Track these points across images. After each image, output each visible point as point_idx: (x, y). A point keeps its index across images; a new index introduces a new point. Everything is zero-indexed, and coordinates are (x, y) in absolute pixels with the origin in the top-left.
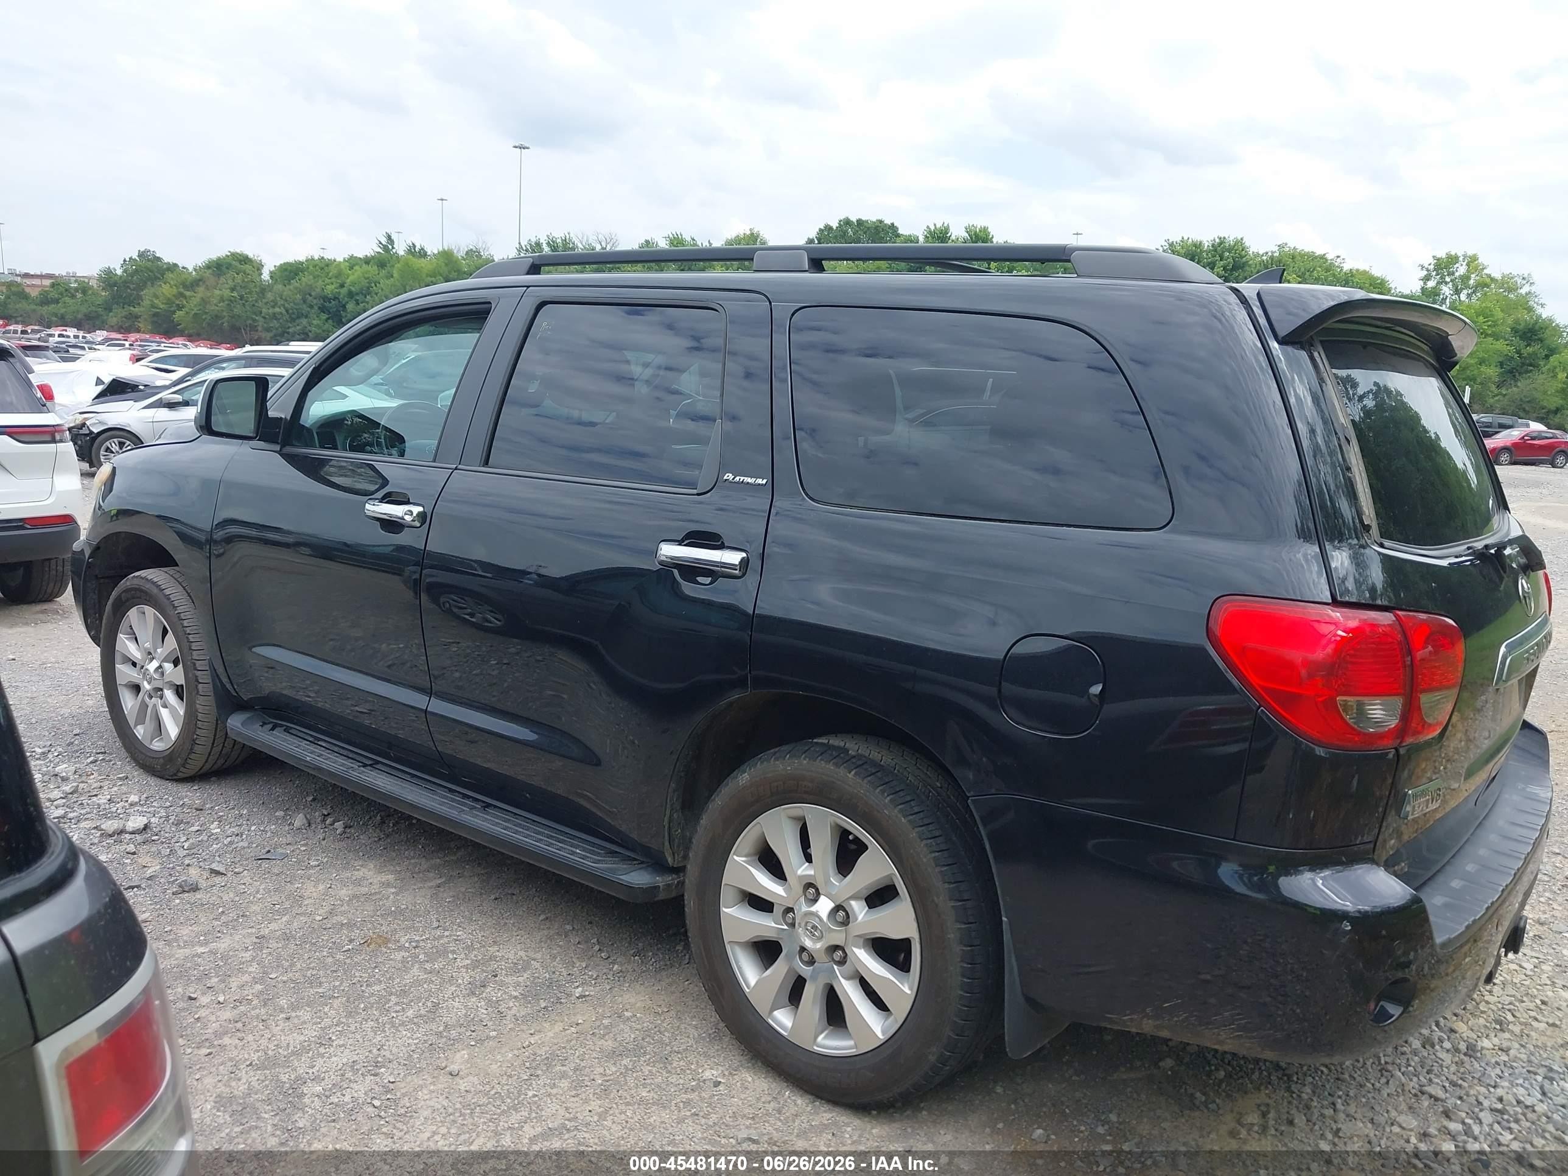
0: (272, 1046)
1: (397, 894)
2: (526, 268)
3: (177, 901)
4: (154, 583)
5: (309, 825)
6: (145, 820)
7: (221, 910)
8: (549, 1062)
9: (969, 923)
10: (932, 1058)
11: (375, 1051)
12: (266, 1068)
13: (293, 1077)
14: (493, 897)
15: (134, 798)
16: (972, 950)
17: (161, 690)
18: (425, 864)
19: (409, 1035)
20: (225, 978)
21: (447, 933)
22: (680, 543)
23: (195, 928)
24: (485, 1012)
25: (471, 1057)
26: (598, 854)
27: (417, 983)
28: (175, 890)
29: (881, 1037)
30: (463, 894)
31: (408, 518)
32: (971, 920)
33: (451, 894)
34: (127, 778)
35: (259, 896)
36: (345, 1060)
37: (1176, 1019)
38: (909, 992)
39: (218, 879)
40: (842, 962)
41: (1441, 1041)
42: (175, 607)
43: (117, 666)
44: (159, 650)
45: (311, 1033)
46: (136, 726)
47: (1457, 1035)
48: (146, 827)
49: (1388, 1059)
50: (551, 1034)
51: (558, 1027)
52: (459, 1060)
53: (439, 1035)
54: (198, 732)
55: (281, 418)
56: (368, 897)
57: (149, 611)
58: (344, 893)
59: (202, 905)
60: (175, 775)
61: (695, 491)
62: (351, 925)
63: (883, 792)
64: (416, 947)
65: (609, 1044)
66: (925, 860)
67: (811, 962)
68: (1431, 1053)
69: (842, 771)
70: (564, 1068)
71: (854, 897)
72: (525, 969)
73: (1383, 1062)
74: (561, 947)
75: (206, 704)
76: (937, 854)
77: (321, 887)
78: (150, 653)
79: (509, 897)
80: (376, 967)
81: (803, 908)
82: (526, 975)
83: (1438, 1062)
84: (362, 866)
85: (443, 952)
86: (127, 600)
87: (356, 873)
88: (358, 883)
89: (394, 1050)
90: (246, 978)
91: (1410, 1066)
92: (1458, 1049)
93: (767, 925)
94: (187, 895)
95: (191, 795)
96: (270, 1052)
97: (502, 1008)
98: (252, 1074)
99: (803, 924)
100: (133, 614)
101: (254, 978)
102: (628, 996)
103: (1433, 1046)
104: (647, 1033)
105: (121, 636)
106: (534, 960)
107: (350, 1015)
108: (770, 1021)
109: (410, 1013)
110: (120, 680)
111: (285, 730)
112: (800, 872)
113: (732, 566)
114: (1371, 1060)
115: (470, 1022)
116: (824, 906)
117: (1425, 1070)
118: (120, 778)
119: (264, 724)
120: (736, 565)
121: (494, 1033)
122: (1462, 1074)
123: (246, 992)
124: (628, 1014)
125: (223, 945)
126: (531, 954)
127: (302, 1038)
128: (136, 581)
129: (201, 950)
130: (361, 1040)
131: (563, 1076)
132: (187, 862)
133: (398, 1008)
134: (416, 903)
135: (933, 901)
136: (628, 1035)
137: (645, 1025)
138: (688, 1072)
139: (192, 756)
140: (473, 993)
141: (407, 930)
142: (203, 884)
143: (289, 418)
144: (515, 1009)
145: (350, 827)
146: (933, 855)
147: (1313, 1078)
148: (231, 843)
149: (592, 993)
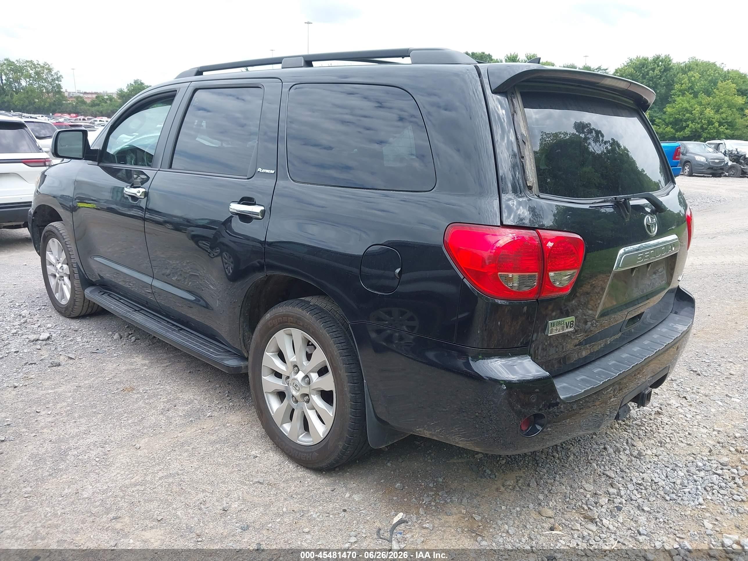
0: (63, 434)
1: (147, 369)
2: (195, 72)
3: (49, 370)
4: (56, 228)
5: (121, 338)
6: (48, 335)
7: (66, 374)
8: (182, 445)
9: (354, 383)
10: (340, 447)
11: (107, 437)
12: (57, 443)
13: (67, 447)
14: (189, 371)
15: (49, 325)
16: (355, 396)
17: (63, 277)
18: (165, 356)
19: (125, 431)
20: (55, 404)
21: (162, 387)
22: (239, 203)
23: (52, 382)
24: (164, 422)
25: (149, 441)
26: (220, 352)
27: (140, 408)
28: (49, 365)
29: (322, 437)
30: (177, 370)
31: (139, 194)
32: (355, 381)
33: (171, 370)
34: (51, 316)
35: (86, 369)
36: (92, 441)
37: (437, 431)
38: (332, 416)
39: (71, 362)
40: (308, 401)
41: (625, 450)
42: (64, 239)
43: (47, 266)
44: (61, 259)
45: (83, 428)
46: (56, 293)
47: (636, 448)
48: (49, 338)
49: (592, 458)
50: (189, 432)
51: (193, 430)
52: (142, 442)
53: (139, 431)
54: (76, 296)
55: (98, 150)
56: (133, 370)
57: (55, 240)
58: (123, 368)
59: (59, 372)
60: (70, 315)
61: (246, 177)
62: (120, 382)
63: (320, 321)
64: (145, 392)
65: (214, 438)
66: (336, 354)
67: (297, 402)
68: (617, 455)
69: (304, 312)
70: (189, 448)
71: (312, 371)
72: (190, 404)
73: (589, 459)
74: (211, 394)
75: (77, 282)
76: (341, 351)
77: (115, 365)
78: (58, 260)
79: (197, 372)
80: (123, 401)
81: (293, 376)
82: (189, 406)
83: (618, 460)
84: (136, 356)
85: (155, 395)
86: (48, 236)
87: (133, 359)
88: (132, 364)
89: (116, 437)
90: (65, 404)
91: (603, 461)
92: (632, 454)
93: (279, 384)
94: (54, 367)
95: (75, 324)
96: (61, 436)
97: (172, 420)
98: (50, 445)
99: (292, 384)
100: (50, 242)
101: (68, 404)
102: (232, 417)
103: (619, 452)
104: (234, 433)
105: (47, 253)
106: (196, 400)
107: (103, 421)
108: (281, 429)
109: (130, 421)
110: (49, 273)
111: (108, 295)
112: (291, 360)
113: (257, 214)
114: (584, 458)
115: (155, 426)
116: (300, 375)
117: (610, 464)
118: (48, 317)
119: (101, 292)
120: (259, 213)
121: (163, 431)
122: (630, 466)
123: (62, 410)
124: (228, 425)
125: (60, 390)
126: (196, 397)
127: (78, 430)
128: (50, 227)
129: (50, 391)
130: (103, 433)
131: (187, 451)
132: (60, 353)
133: (125, 419)
134: (153, 373)
135: (339, 373)
136: (224, 433)
137: (234, 430)
138: (245, 451)
139: (75, 307)
140: (162, 413)
141: (144, 385)
142: (63, 363)
143: (101, 149)
144: (178, 421)
145: (139, 339)
146: (339, 351)
147: (550, 465)
148: (83, 345)
149: (216, 415)
